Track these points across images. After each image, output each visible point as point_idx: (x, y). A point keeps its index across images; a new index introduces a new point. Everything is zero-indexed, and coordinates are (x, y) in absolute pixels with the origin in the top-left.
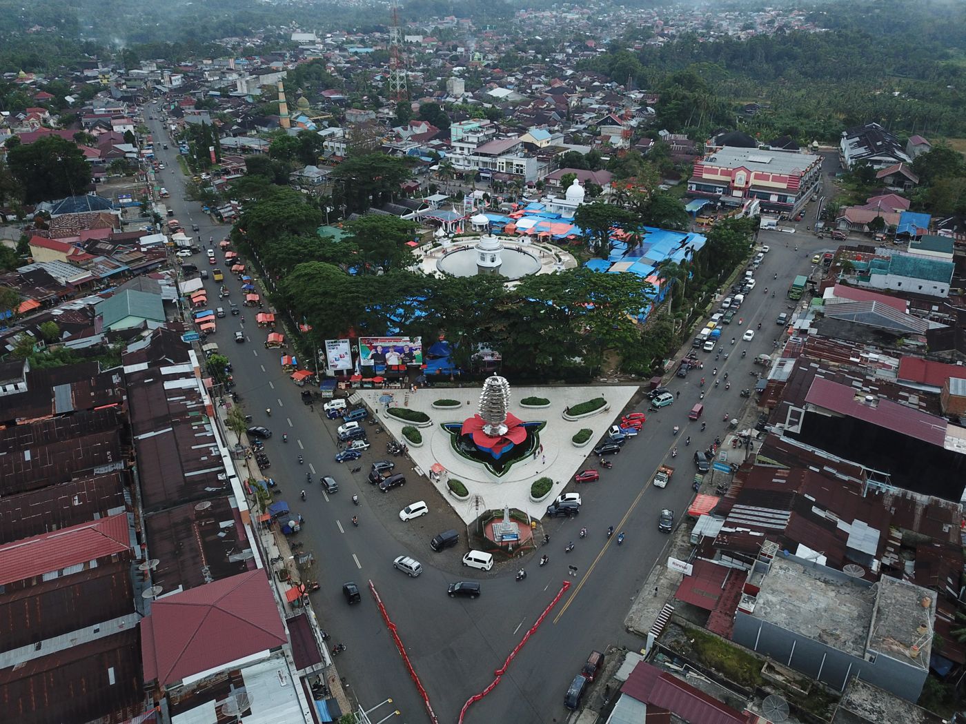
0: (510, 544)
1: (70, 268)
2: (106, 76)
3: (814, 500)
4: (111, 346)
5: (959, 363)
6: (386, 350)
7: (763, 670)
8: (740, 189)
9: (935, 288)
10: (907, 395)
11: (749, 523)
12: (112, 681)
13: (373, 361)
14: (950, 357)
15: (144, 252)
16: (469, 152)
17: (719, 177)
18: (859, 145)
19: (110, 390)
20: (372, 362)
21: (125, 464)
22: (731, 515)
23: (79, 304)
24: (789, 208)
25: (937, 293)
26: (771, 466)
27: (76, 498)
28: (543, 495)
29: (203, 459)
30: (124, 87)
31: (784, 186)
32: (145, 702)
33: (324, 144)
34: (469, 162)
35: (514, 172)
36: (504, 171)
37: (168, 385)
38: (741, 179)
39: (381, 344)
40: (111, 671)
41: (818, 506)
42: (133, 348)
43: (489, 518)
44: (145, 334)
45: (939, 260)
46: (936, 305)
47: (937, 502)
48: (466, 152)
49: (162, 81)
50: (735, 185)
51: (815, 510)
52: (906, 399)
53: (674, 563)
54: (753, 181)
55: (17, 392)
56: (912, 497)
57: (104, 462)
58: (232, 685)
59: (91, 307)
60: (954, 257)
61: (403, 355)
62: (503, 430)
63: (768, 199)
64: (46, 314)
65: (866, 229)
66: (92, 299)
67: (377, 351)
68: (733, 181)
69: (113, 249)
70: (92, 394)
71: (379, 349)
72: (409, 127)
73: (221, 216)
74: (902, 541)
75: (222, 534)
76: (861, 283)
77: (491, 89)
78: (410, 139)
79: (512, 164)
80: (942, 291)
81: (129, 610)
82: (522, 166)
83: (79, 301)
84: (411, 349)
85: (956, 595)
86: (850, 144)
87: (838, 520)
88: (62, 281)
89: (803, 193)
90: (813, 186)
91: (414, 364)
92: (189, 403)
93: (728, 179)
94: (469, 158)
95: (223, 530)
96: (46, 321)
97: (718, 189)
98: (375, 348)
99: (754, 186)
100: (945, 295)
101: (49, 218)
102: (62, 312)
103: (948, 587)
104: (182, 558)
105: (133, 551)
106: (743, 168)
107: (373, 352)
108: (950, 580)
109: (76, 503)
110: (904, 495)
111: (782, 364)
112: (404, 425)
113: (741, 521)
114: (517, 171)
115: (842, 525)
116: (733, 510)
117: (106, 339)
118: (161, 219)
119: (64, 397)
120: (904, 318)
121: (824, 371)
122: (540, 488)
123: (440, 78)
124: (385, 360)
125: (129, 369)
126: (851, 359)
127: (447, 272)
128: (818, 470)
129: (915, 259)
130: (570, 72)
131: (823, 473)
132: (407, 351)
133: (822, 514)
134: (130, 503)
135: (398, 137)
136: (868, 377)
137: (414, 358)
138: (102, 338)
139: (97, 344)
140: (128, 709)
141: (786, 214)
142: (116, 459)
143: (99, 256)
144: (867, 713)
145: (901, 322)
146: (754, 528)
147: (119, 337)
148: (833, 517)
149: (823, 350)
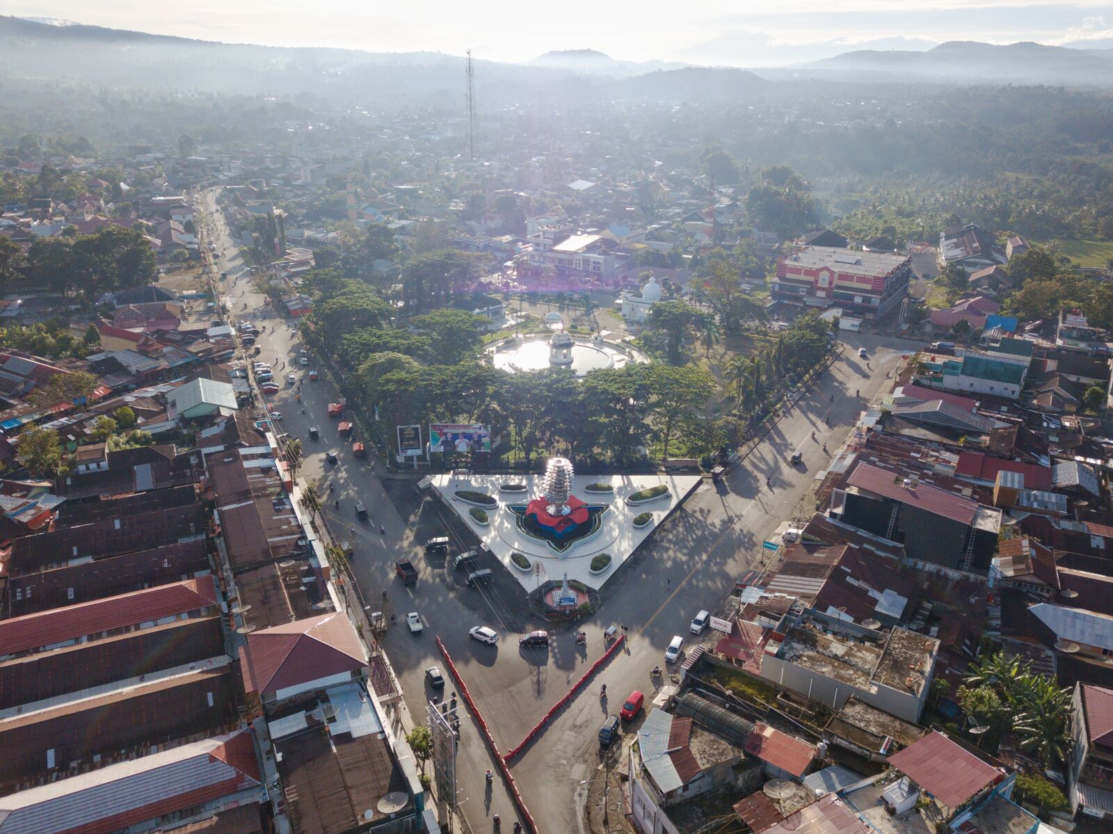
0: (568, 608)
1: (140, 358)
2: (161, 162)
3: (849, 571)
4: (185, 432)
5: (1018, 460)
6: (455, 437)
7: (778, 697)
8: (823, 289)
9: (1006, 389)
10: (961, 487)
11: (787, 589)
12: (211, 703)
13: (442, 447)
14: (1009, 454)
15: (212, 343)
16: (545, 248)
17: (802, 277)
18: (957, 246)
19: (188, 471)
20: (442, 449)
21: (207, 536)
22: (772, 583)
23: (151, 391)
24: (872, 310)
25: (1007, 394)
26: (815, 543)
27: (166, 560)
28: (601, 569)
29: (284, 527)
30: (181, 174)
31: (869, 287)
32: (239, 722)
33: (394, 237)
34: (545, 259)
35: (591, 269)
36: (581, 269)
37: (247, 464)
38: (824, 279)
39: (451, 430)
40: (210, 695)
41: (852, 575)
42: (207, 433)
43: (550, 587)
44: (218, 420)
45: (1016, 363)
46: (1005, 405)
47: (967, 578)
48: (541, 248)
49: (221, 168)
50: (819, 285)
51: (849, 579)
52: (960, 491)
53: (715, 622)
54: (836, 282)
55: (99, 470)
56: (945, 574)
57: (187, 533)
58: (319, 701)
59: (163, 394)
60: (1031, 362)
61: (471, 442)
62: (566, 510)
63: (853, 300)
64: (119, 400)
65: (951, 331)
66: (162, 388)
67: (446, 437)
68: (817, 281)
69: (183, 340)
70: (171, 474)
71: (449, 436)
72: (483, 221)
73: (288, 309)
74: (931, 612)
75: (303, 588)
76: (934, 384)
77: (573, 181)
78: (484, 233)
79: (588, 261)
80: (1013, 392)
81: (220, 652)
82: (599, 263)
83: (150, 389)
84: (480, 436)
85: (971, 654)
86: (947, 245)
87: (870, 589)
88: (133, 369)
89: (890, 295)
90: (902, 288)
91: (483, 451)
92: (268, 480)
93: (811, 279)
94: (544, 254)
95: (305, 585)
96: (121, 407)
97: (801, 289)
98: (446, 434)
99: (839, 287)
100: (1016, 396)
101: (114, 309)
102: (135, 399)
103: (964, 647)
104: (269, 606)
105: (220, 606)
106: (826, 268)
107: (443, 438)
108: (967, 642)
109: (166, 565)
110: (938, 572)
111: (842, 458)
112: (471, 507)
113: (779, 588)
114: (594, 268)
115: (873, 593)
116: (774, 579)
117: (181, 424)
118: (228, 311)
119: (144, 477)
120: (970, 416)
121: (883, 465)
122: (600, 563)
123: (516, 169)
124: (455, 447)
125: (205, 451)
126: (912, 454)
127: (516, 365)
128: (857, 547)
129: (987, 361)
130: (658, 163)
131: (862, 550)
132: (476, 439)
133: (856, 583)
134: (214, 568)
135: (471, 231)
136: (925, 471)
137: (483, 445)
138: (177, 423)
139: (171, 430)
140: (225, 727)
141: (870, 316)
142: (199, 532)
143: (167, 346)
144: (857, 722)
145: (966, 421)
146: (790, 593)
147: (193, 423)
148: (865, 586)
149: (884, 445)
